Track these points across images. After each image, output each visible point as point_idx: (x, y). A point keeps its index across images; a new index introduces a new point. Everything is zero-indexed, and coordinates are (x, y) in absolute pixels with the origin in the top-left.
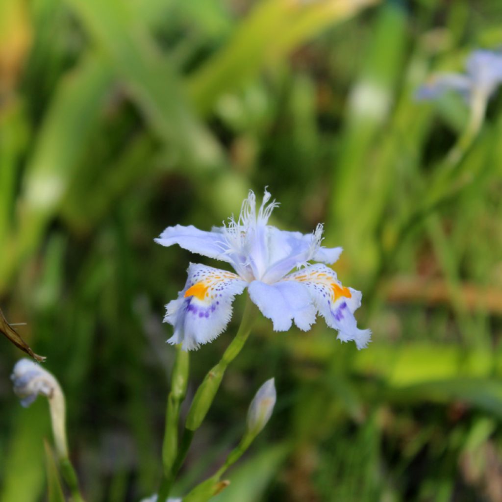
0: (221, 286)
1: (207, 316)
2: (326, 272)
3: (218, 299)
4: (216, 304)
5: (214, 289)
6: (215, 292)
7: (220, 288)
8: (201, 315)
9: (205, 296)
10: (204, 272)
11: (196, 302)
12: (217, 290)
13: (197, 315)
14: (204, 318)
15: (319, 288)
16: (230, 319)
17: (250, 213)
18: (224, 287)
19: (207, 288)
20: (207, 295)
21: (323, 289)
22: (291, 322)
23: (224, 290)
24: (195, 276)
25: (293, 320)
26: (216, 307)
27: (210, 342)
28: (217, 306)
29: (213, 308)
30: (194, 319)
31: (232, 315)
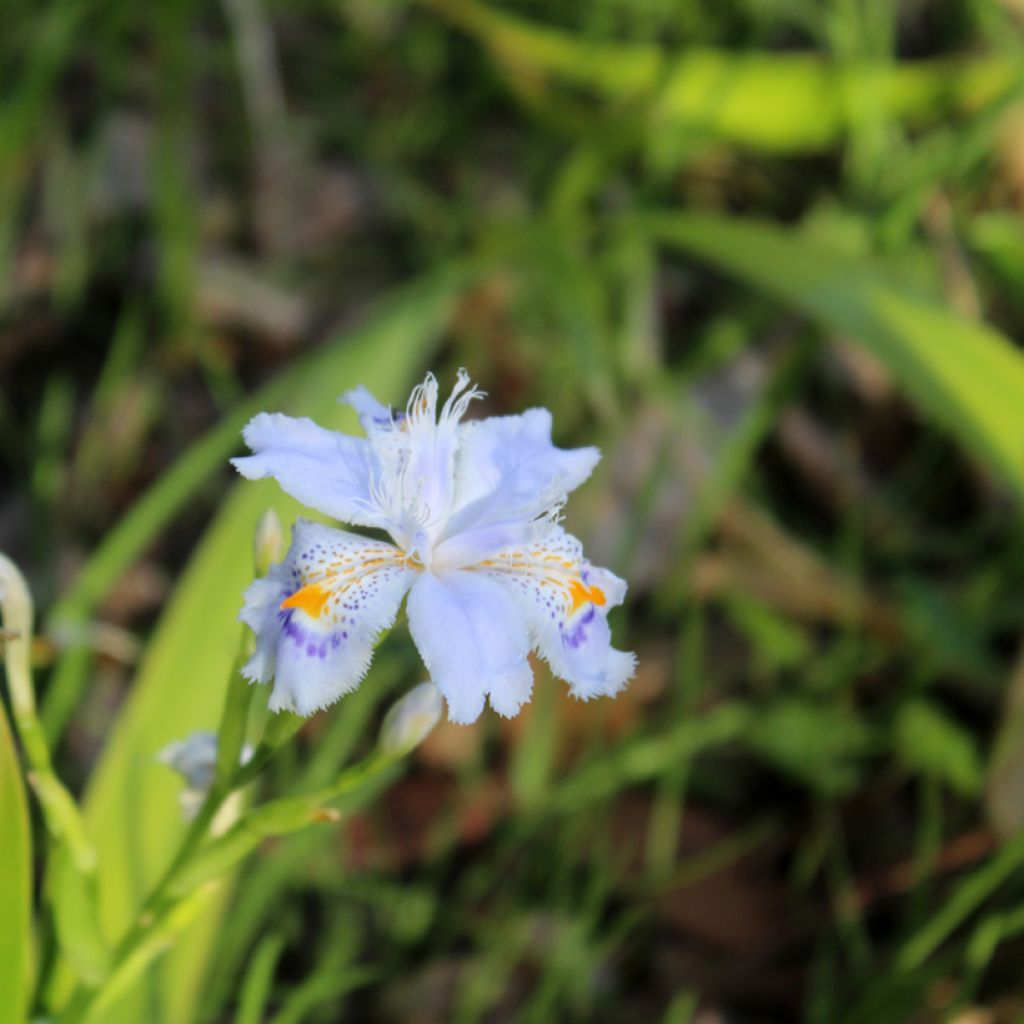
0: (354, 598)
1: (322, 654)
2: (561, 549)
3: (346, 627)
4: (342, 636)
5: (341, 604)
6: (341, 611)
7: (351, 603)
8: (311, 651)
9: (322, 612)
10: (324, 552)
11: (303, 619)
12: (345, 606)
13: (303, 651)
14: (316, 659)
15: (544, 599)
16: (366, 672)
17: (424, 412)
18: (361, 603)
19: (328, 594)
20: (326, 610)
21: (552, 598)
22: (484, 700)
23: (358, 611)
24: (305, 556)
25: (487, 697)
26: (342, 643)
27: (324, 708)
28: (343, 641)
29: (336, 641)
30: (298, 656)
31: (370, 663)
